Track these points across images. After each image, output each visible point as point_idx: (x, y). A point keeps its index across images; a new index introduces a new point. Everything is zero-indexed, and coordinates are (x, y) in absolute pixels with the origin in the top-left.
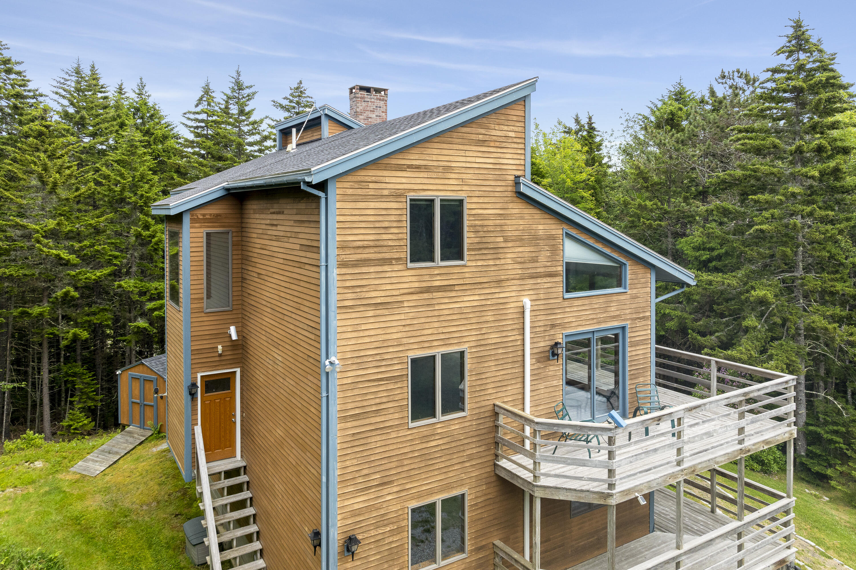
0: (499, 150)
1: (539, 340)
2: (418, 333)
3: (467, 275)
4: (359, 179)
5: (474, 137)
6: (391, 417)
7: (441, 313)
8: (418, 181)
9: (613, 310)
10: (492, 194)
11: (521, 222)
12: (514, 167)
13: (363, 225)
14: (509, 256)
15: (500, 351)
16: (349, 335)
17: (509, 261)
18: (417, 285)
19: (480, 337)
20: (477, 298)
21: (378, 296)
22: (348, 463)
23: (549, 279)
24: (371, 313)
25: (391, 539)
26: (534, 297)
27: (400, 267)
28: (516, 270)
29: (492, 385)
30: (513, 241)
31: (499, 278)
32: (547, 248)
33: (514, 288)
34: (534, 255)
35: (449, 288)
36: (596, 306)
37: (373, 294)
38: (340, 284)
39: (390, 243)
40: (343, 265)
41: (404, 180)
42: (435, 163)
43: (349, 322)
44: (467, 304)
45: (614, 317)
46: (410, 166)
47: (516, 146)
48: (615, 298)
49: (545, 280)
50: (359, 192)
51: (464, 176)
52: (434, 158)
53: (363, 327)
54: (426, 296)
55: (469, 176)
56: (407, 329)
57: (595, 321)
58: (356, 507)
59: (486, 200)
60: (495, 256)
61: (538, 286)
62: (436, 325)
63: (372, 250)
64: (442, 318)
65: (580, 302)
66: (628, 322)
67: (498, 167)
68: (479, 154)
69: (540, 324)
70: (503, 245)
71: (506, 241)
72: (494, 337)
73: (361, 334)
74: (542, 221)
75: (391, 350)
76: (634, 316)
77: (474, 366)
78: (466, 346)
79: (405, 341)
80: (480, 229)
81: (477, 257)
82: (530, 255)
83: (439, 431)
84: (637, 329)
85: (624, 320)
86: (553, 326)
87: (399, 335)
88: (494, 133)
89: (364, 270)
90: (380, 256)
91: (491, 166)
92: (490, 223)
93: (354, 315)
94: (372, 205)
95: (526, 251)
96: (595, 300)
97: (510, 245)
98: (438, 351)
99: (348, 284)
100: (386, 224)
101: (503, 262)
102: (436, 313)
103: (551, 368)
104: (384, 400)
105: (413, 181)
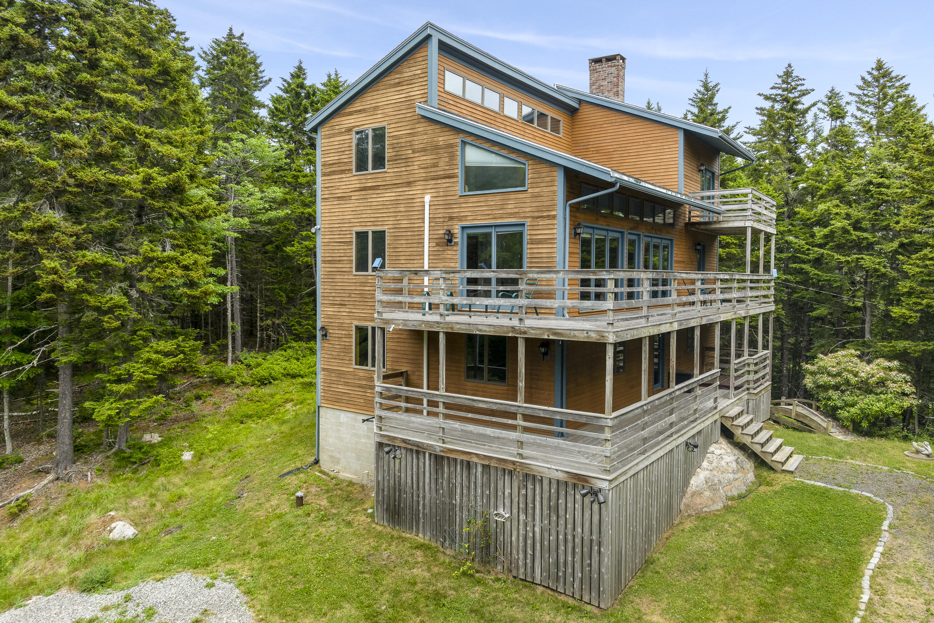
0: (410, 86)
1: (439, 228)
2: (359, 216)
3: (388, 179)
4: (331, 124)
5: (392, 82)
6: (345, 266)
7: (372, 204)
8: (360, 119)
9: (511, 207)
10: (404, 120)
11: (425, 137)
12: (420, 96)
13: (333, 151)
14: (416, 163)
15: (409, 234)
16: (327, 215)
17: (416, 167)
18: (358, 186)
19: (396, 222)
20: (393, 194)
21: (339, 193)
22: (326, 287)
23: (447, 180)
24: (336, 203)
25: (345, 340)
26: (435, 195)
27: (350, 175)
28: (422, 174)
29: (404, 258)
30: (419, 152)
31: (408, 180)
32: (446, 155)
33: (420, 187)
34: (435, 161)
35: (376, 188)
36: (492, 203)
37: (337, 191)
38: (323, 186)
39: (346, 160)
40: (324, 175)
41: (352, 121)
42: (369, 106)
43: (326, 207)
44: (387, 199)
45: (511, 214)
46: (356, 111)
47: (422, 80)
48: (513, 196)
49: (444, 181)
50: (331, 132)
51: (386, 111)
52: (368, 102)
53: (333, 211)
54: (363, 193)
55: (389, 110)
56: (353, 213)
57: (491, 216)
58: (329, 313)
59: (400, 124)
60: (406, 164)
61: (438, 186)
62: (369, 212)
63: (336, 165)
64: (373, 208)
65: (475, 199)
66: (529, 220)
67: (408, 99)
68: (396, 93)
69: (440, 216)
70: (411, 156)
71: (414, 152)
72: (404, 223)
73: (332, 214)
74: (442, 134)
75: (346, 225)
76: (536, 214)
77: (392, 242)
78: (387, 227)
79: (353, 220)
80: (396, 146)
81: (394, 166)
82: (432, 161)
83: (370, 281)
84: (540, 227)
85: (524, 217)
86: (451, 218)
87: (350, 217)
88: (406, 75)
89: (333, 177)
90: (340, 169)
91: (404, 100)
92: (403, 140)
93: (328, 203)
94: (337, 139)
95: (427, 159)
96: (490, 198)
97: (416, 155)
98: (370, 229)
99: (326, 185)
100: (343, 149)
101: (411, 168)
102: (369, 204)
103: (449, 252)
104: (342, 255)
105: (357, 120)
